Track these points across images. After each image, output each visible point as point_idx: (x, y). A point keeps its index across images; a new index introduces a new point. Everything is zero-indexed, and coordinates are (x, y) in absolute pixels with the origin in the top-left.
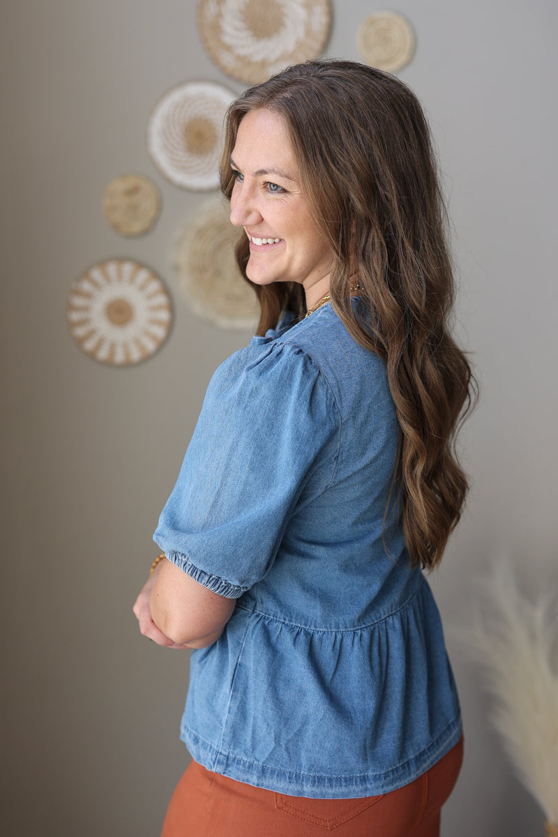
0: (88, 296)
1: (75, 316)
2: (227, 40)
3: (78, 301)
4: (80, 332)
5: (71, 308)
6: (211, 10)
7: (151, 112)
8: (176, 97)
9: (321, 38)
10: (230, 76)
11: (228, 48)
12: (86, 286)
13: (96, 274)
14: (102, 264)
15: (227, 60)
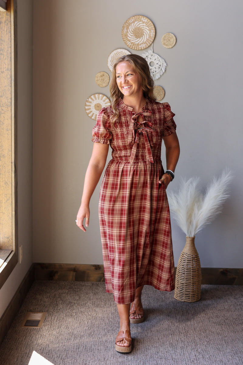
0: (91, 102)
1: (87, 107)
2: (128, 38)
3: (88, 104)
4: (88, 111)
5: (86, 105)
6: (125, 30)
7: (109, 56)
8: (115, 52)
9: (153, 38)
10: (130, 47)
11: (129, 41)
12: (90, 100)
13: (92, 97)
14: (94, 94)
15: (129, 43)
